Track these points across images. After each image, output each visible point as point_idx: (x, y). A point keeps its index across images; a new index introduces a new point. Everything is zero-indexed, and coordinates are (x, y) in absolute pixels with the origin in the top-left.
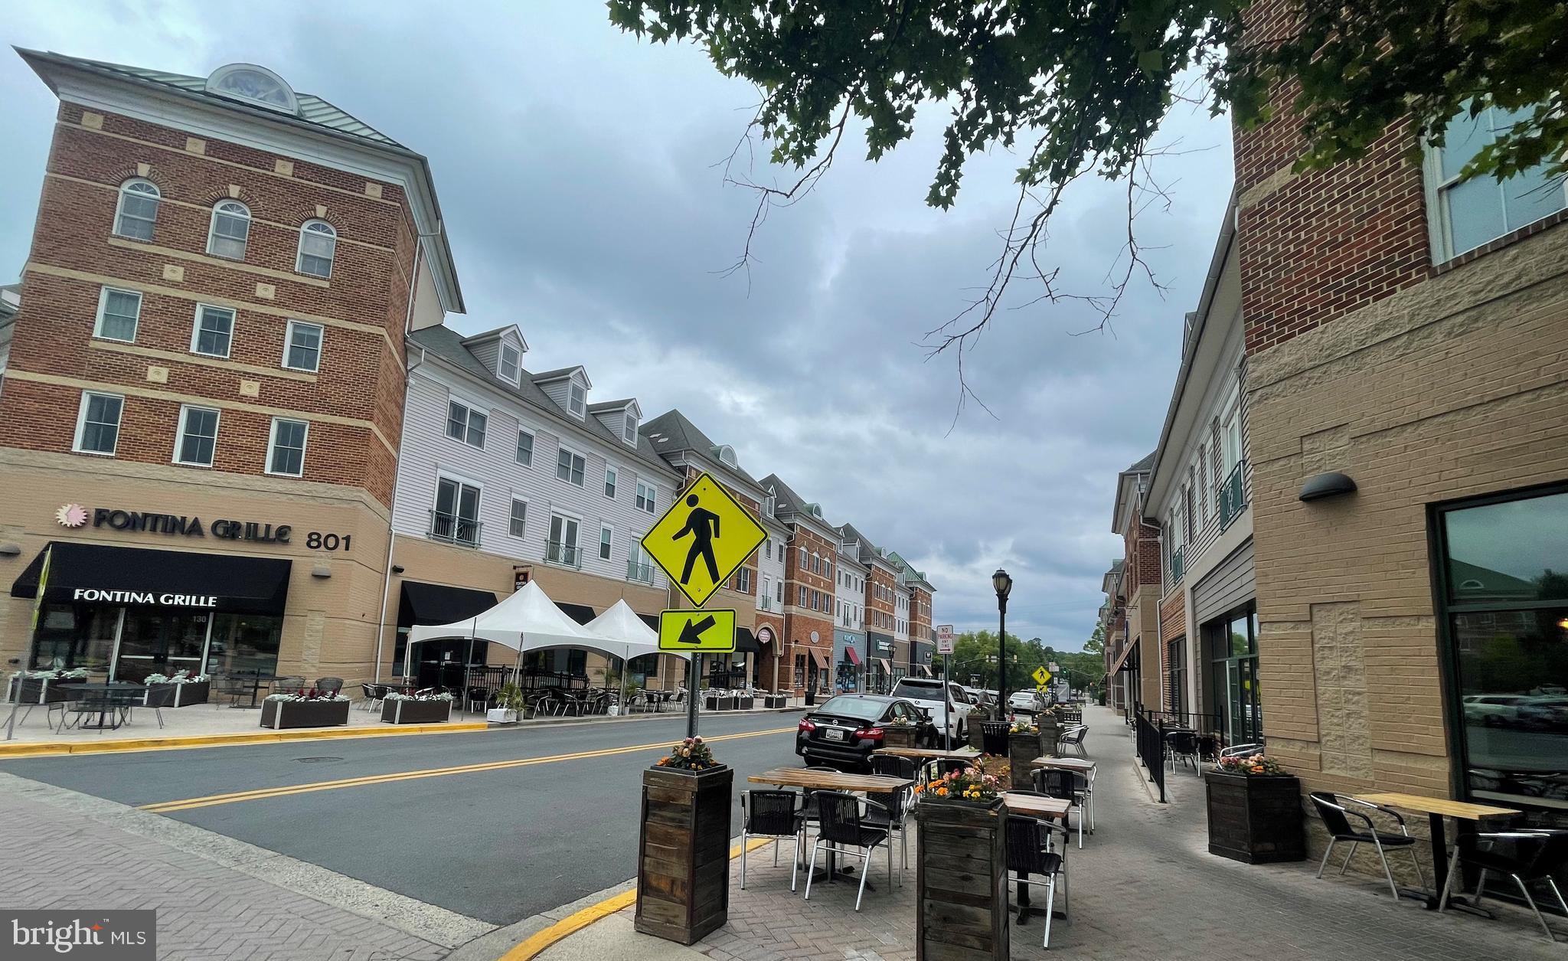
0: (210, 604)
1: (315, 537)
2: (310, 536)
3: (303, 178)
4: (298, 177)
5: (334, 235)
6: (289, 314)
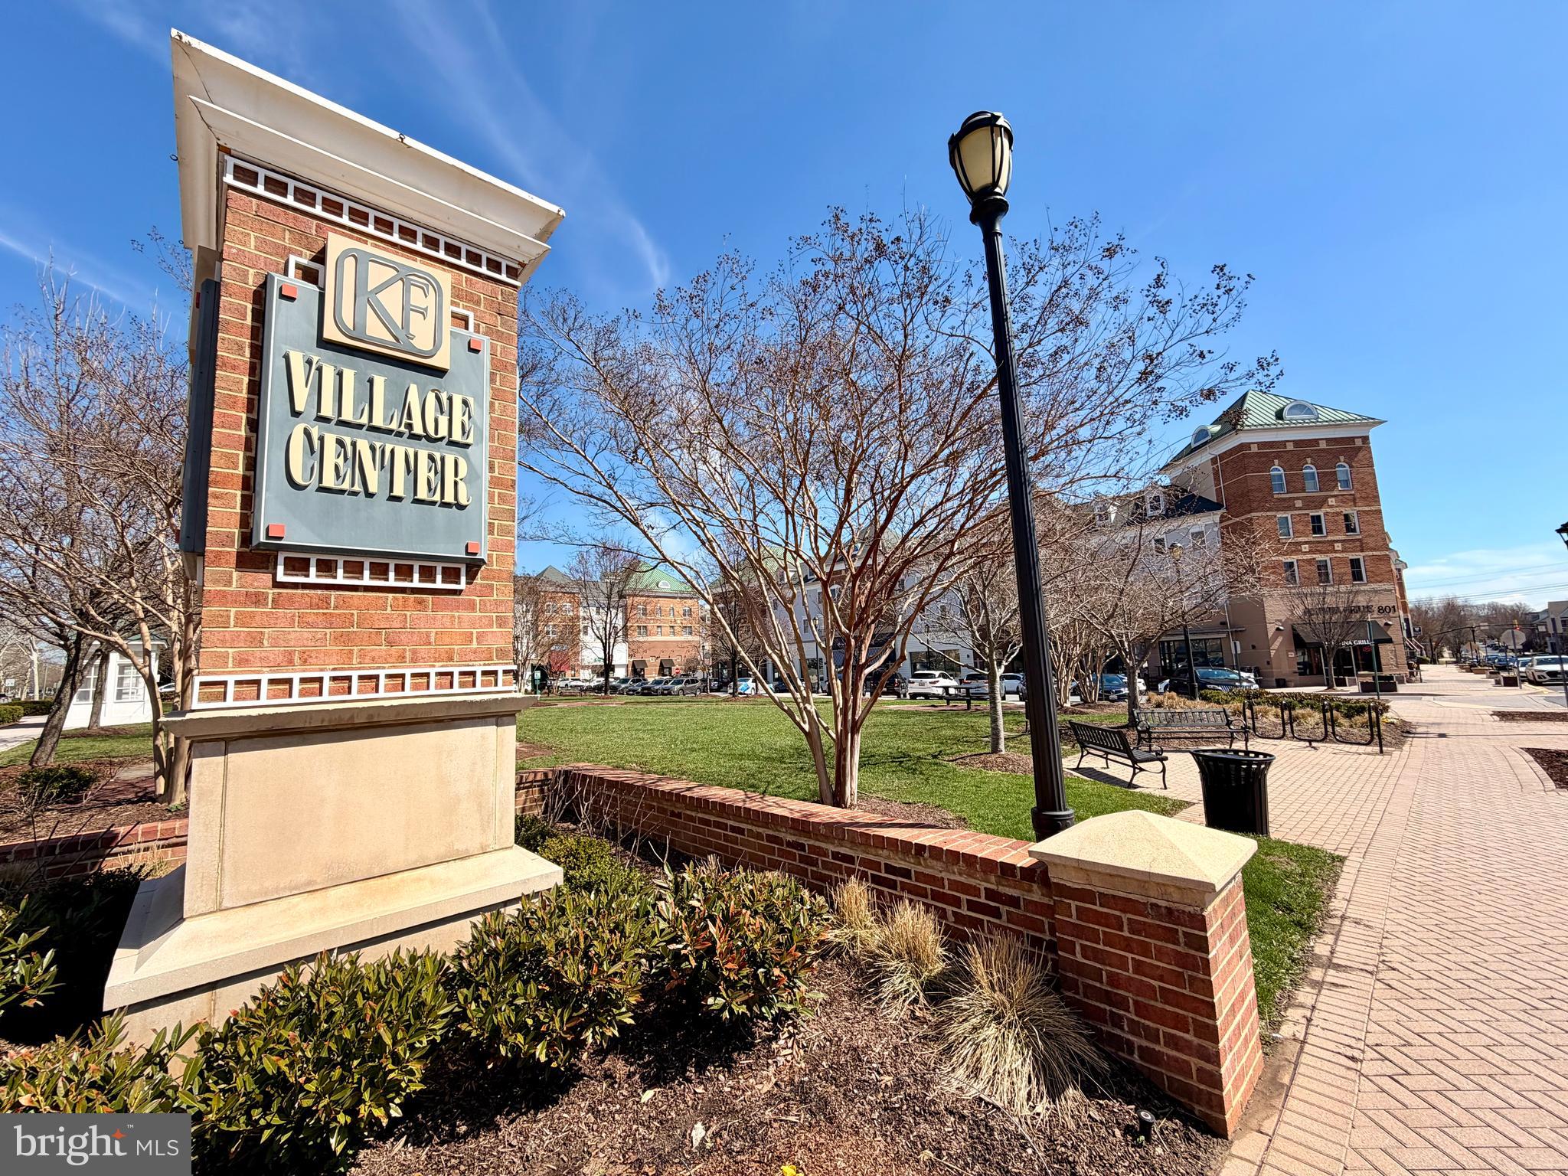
2: (1379, 607)
5: (1347, 468)
6: (1342, 509)
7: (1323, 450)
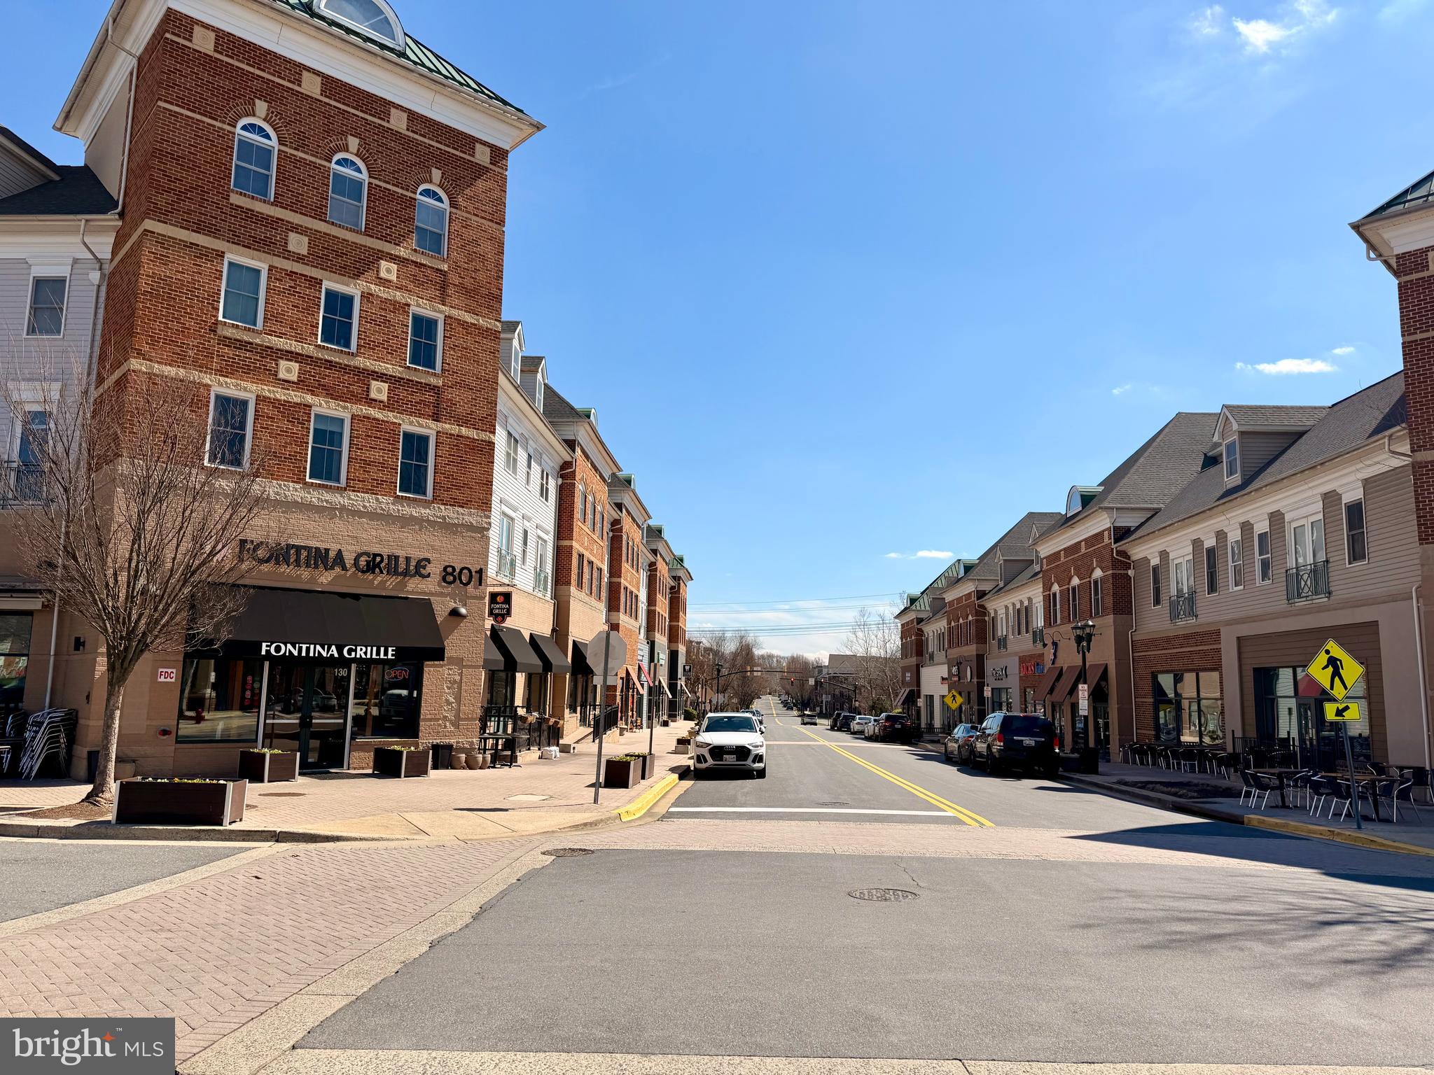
0: (390, 657)
1: (450, 570)
2: (445, 568)
3: (416, 133)
4: (413, 131)
5: (446, 205)
6: (412, 300)
7: (397, 135)
